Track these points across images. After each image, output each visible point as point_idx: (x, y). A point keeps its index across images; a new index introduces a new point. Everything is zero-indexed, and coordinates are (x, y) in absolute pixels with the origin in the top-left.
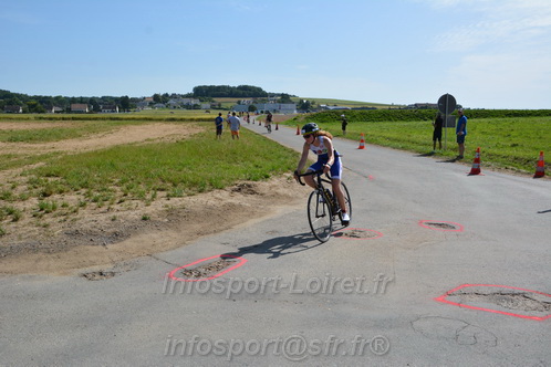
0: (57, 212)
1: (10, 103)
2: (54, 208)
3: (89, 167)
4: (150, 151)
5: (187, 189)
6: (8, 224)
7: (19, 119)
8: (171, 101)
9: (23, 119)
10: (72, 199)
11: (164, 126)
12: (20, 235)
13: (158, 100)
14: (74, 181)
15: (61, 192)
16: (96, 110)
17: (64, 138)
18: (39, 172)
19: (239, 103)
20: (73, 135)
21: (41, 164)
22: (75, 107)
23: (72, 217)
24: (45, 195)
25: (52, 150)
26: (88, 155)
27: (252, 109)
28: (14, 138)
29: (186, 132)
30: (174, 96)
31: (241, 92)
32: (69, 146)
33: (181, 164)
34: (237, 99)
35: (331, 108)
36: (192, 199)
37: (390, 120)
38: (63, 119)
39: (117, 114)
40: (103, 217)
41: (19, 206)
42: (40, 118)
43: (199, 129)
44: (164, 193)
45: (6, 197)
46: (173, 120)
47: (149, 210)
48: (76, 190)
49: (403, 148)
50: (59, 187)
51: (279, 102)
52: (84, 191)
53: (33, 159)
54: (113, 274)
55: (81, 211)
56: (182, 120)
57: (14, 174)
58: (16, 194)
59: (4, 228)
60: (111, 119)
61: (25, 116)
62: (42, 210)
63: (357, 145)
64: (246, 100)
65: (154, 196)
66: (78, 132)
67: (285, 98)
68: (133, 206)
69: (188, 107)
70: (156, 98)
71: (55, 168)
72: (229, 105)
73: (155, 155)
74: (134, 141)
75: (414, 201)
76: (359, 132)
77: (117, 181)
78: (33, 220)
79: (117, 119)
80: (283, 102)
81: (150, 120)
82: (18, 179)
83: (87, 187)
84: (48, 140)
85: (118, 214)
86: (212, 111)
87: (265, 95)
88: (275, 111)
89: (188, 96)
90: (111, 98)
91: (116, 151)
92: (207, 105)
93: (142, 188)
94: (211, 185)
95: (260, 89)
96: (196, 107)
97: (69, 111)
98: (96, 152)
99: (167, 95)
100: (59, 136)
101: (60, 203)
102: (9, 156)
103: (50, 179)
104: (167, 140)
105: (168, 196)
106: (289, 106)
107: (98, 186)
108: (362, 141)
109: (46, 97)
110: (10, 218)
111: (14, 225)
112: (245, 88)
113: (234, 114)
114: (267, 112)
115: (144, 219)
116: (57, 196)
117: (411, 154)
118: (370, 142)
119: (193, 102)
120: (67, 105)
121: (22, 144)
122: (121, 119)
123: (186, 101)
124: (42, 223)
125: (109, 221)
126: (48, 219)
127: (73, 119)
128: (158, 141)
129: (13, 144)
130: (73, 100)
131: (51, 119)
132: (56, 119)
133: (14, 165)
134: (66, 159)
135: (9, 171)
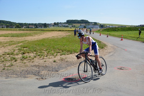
0: (28, 59)
1: (11, 25)
2: (27, 58)
3: (36, 45)
4: (54, 40)
5: (66, 53)
6: (14, 62)
7: (14, 30)
8: (59, 25)
10: (32, 55)
11: (58, 32)
12: (17, 66)
13: (56, 24)
14: (32, 49)
15: (28, 53)
16: (37, 27)
17: (28, 36)
18: (21, 46)
19: (81, 25)
20: (30, 35)
21: (21, 44)
22: (30, 26)
23: (32, 60)
24: (24, 53)
25: (24, 40)
26: (35, 41)
27: (85, 27)
28: (13, 36)
29: (64, 34)
30: (60, 23)
31: (81, 22)
32: (29, 38)
33: (64, 45)
34: (80, 24)
35: (111, 27)
36: (68, 56)
37: (131, 31)
38: (27, 30)
39: (43, 29)
40: (42, 61)
41: (16, 57)
42: (20, 30)
43: (69, 34)
44: (60, 54)
45: (12, 54)
46: (60, 30)
47: (56, 59)
48: (33, 52)
49: (136, 40)
50: (28, 51)
51: (93, 25)
52: (35, 52)
53: (19, 42)
54: (46, 79)
55: (35, 59)
56: (63, 31)
57: (14, 47)
58: (15, 53)
59: (13, 63)
60: (41, 30)
61: (15, 29)
62: (23, 58)
63: (120, 39)
64: (83, 24)
65: (57, 55)
66: (32, 34)
67: (95, 24)
68: (51, 58)
69: (65, 26)
70: (55, 24)
71: (26, 45)
72: (78, 26)
73: (56, 42)
74: (49, 37)
75: (142, 58)
76: (121, 35)
77: (45, 50)
78: (21, 61)
79: (43, 30)
80: (95, 25)
81: (53, 30)
82: (15, 48)
83: (36, 51)
84: (23, 37)
85: (46, 60)
86: (72, 28)
87: (89, 23)
88: (92, 28)
89: (65, 23)
90: (41, 24)
91: (43, 40)
92: (70, 26)
93: (53, 52)
94: (74, 51)
95: (87, 21)
96: (67, 27)
97: (28, 27)
98: (37, 40)
99: (58, 23)
100: (26, 35)
101: (28, 56)
102: (12, 42)
103: (25, 49)
104: (59, 37)
105: (61, 54)
106: (97, 26)
107: (39, 51)
108: (122, 38)
109: (22, 23)
110: (14, 60)
111: (15, 62)
112: (83, 20)
113: (80, 29)
114: (90, 28)
115: (54, 62)
116: (27, 54)
117: (139, 42)
118: (125, 38)
119: (66, 25)
120: (28, 26)
121: (15, 38)
122: (44, 30)
123: (64, 25)
124: (23, 62)
125: (44, 62)
126: (25, 61)
127: (30, 30)
128: (56, 37)
129: (13, 37)
130: (30, 24)
131: (23, 30)
132: (25, 30)
133: (13, 44)
134: (29, 42)
135: (12, 46)
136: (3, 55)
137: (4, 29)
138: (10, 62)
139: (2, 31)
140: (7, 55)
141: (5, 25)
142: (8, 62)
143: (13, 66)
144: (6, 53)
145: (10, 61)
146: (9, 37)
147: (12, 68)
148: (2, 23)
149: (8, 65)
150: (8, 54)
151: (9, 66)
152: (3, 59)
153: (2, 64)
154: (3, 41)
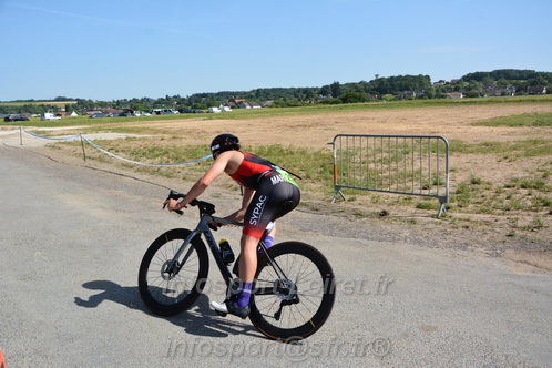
1: (533, 84)
6: (545, 216)
7: (543, 101)
9: (547, 100)
28: (537, 124)
45: (539, 186)
57: (543, 162)
58: (549, 184)
59: (542, 219)
61: (549, 97)
82: (548, 167)
102: (535, 142)
110: (546, 210)
121: (548, 129)
129: (539, 128)
133: (541, 152)
135: (537, 158)
136: (508, 187)
137: (508, 98)
138: (531, 213)
139: (501, 106)
140: (521, 190)
141: (514, 85)
142: (525, 213)
143: (542, 231)
144: (516, 180)
145: (530, 209)
146: (526, 129)
147: (538, 237)
148: (504, 80)
149: (526, 224)
150: (523, 187)
151: (529, 227)
152: (506, 202)
153: (505, 217)
154: (503, 139)
